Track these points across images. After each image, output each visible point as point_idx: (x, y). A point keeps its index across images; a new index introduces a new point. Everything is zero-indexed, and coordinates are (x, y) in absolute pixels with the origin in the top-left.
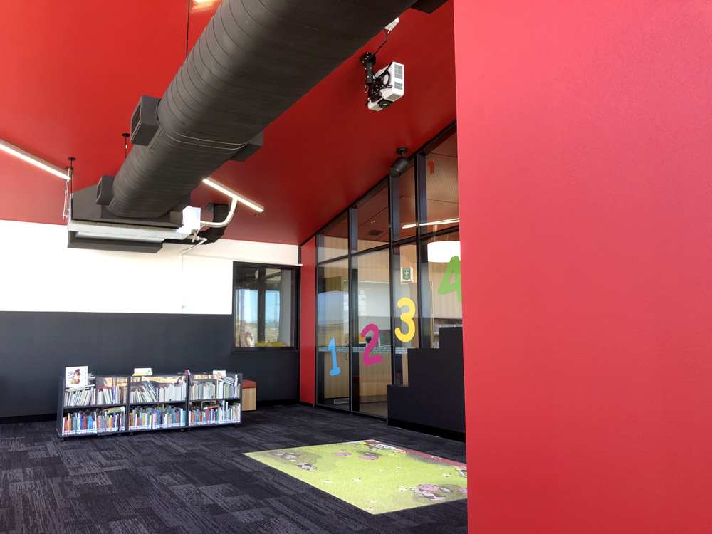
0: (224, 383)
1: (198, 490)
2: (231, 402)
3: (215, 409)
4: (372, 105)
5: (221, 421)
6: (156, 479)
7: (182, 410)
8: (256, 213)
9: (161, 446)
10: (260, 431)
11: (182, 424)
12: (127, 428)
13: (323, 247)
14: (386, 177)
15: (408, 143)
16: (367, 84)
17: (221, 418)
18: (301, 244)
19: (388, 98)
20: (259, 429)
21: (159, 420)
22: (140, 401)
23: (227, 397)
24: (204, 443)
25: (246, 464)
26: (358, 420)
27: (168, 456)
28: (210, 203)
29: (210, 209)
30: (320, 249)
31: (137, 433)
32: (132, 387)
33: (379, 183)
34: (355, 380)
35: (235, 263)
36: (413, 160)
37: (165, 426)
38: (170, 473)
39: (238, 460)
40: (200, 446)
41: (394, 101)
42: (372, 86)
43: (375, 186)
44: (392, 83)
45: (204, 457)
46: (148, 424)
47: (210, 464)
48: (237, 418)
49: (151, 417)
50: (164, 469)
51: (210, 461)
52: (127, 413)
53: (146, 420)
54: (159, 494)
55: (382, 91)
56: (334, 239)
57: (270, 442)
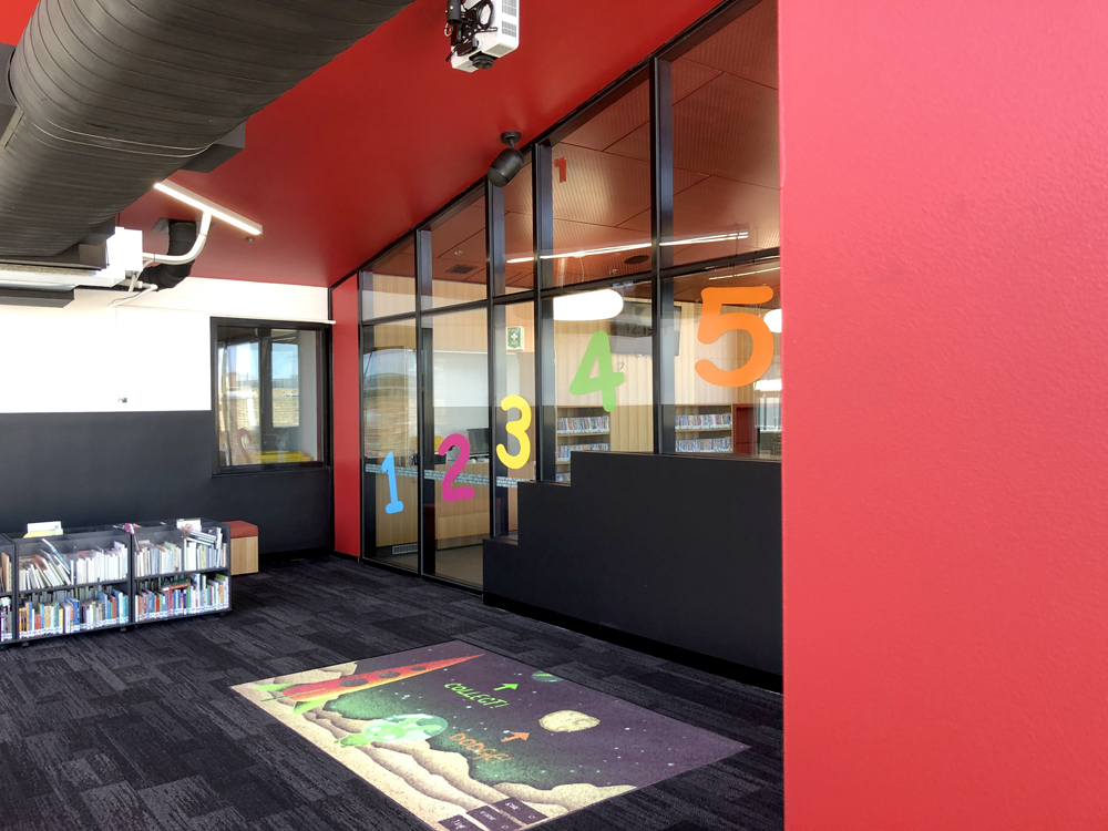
0: (198, 545)
1: (139, 798)
2: (212, 575)
3: (182, 590)
4: (459, 62)
5: (194, 610)
6: (59, 771)
7: (121, 595)
8: (249, 237)
9: (78, 675)
10: (263, 625)
11: (123, 620)
12: (16, 634)
13: (372, 290)
14: (481, 181)
15: (522, 125)
16: (449, 22)
17: (193, 604)
18: (333, 286)
19: (490, 50)
20: (263, 620)
21: (78, 616)
22: (39, 585)
23: (203, 567)
24: (161, 662)
25: (234, 715)
26: (434, 592)
27: (91, 701)
28: (160, 219)
29: (163, 229)
30: (366, 293)
31: (34, 642)
32: (22, 561)
33: (469, 190)
34: (427, 515)
35: (214, 320)
36: (530, 153)
37: (90, 625)
38: (87, 752)
39: (220, 705)
40: (153, 669)
41: (499, 56)
42: (459, 26)
43: (463, 194)
44: (497, 23)
45: (156, 698)
46: (57, 625)
47: (168, 718)
48: (222, 601)
49: (61, 611)
50: (78, 739)
51: (168, 710)
52: (15, 607)
53: (53, 618)
54: (60, 817)
55: (477, 36)
56: (391, 279)
57: (281, 655)
